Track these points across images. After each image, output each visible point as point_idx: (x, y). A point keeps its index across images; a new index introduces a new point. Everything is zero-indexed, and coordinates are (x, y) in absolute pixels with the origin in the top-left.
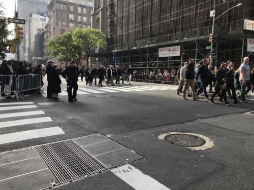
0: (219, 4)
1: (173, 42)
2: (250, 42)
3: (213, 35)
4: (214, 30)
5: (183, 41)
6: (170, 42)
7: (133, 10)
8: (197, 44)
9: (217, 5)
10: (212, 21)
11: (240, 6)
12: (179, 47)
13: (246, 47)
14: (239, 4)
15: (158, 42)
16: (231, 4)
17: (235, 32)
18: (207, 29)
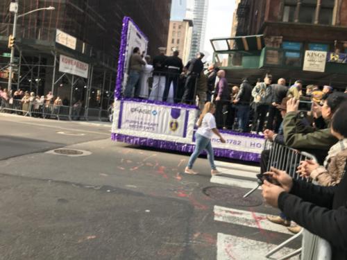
2: (63, 60)
3: (14, 39)
10: (13, 17)
16: (41, 4)
17: (46, 43)
18: (6, 27)
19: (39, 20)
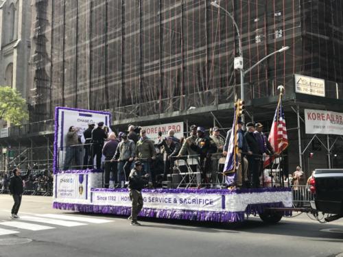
0: (249, 47)
1: (169, 116)
2: (309, 116)
3: (243, 103)
4: (245, 93)
5: (188, 113)
6: (162, 116)
7: (85, 49)
8: (215, 119)
9: (246, 47)
10: (238, 75)
11: (286, 51)
12: (181, 124)
13: (303, 125)
14: (284, 48)
15: (138, 114)
16: (271, 47)
18: (232, 90)
19: (269, 70)
